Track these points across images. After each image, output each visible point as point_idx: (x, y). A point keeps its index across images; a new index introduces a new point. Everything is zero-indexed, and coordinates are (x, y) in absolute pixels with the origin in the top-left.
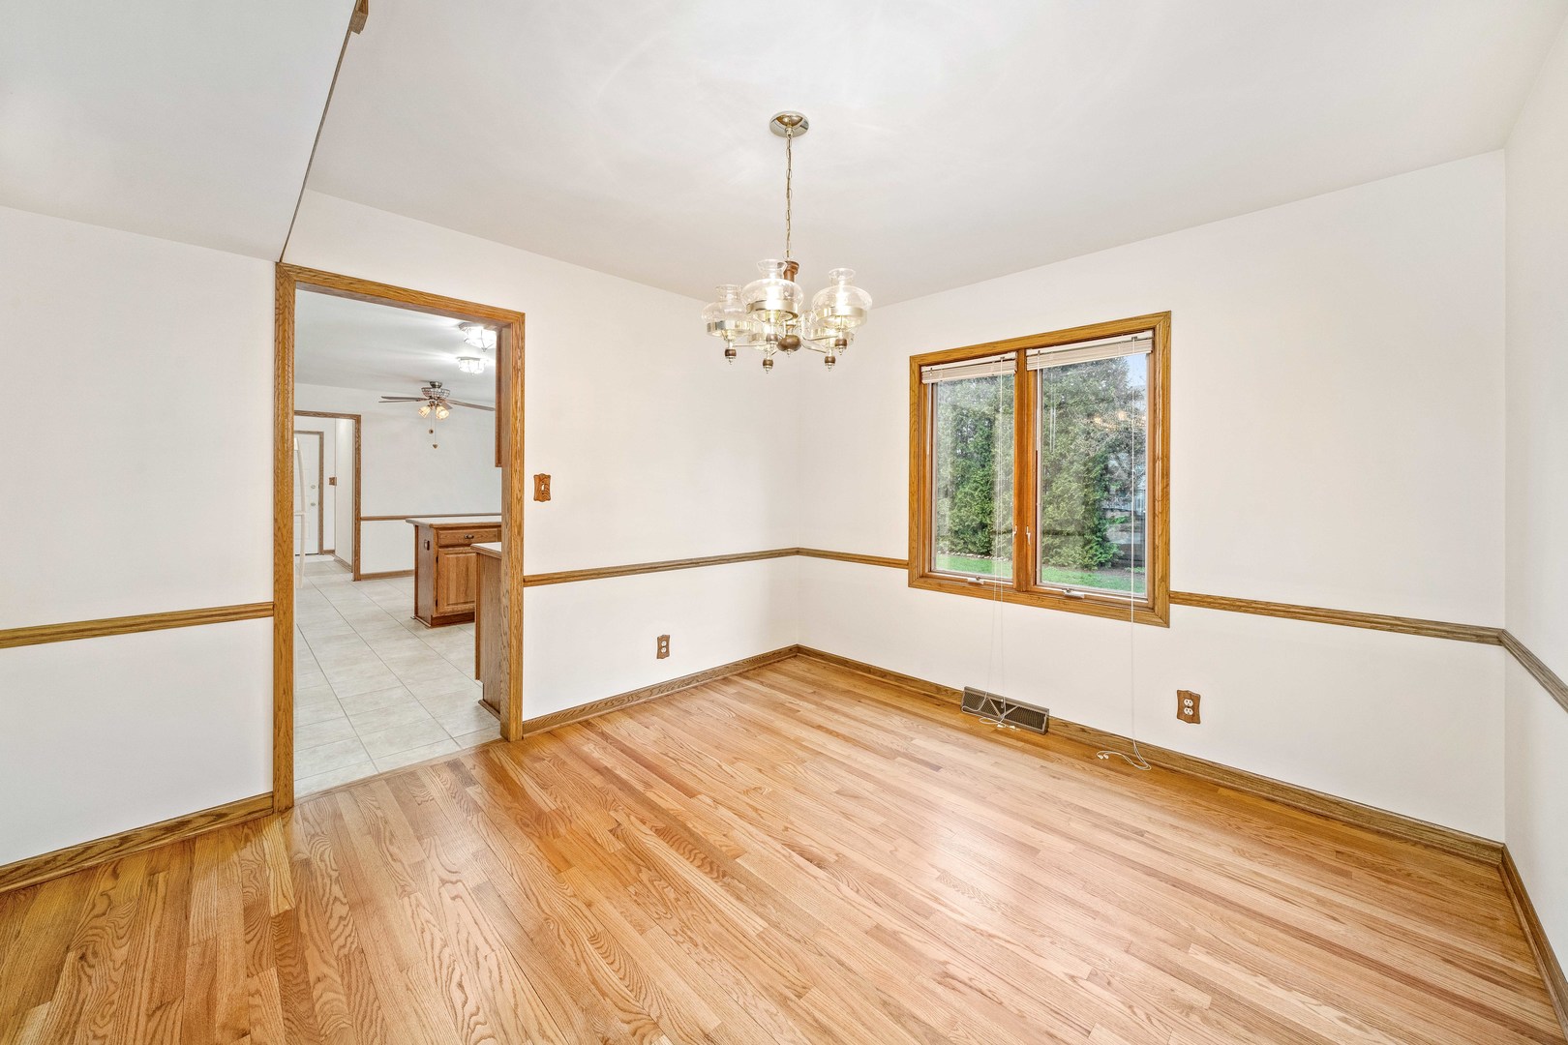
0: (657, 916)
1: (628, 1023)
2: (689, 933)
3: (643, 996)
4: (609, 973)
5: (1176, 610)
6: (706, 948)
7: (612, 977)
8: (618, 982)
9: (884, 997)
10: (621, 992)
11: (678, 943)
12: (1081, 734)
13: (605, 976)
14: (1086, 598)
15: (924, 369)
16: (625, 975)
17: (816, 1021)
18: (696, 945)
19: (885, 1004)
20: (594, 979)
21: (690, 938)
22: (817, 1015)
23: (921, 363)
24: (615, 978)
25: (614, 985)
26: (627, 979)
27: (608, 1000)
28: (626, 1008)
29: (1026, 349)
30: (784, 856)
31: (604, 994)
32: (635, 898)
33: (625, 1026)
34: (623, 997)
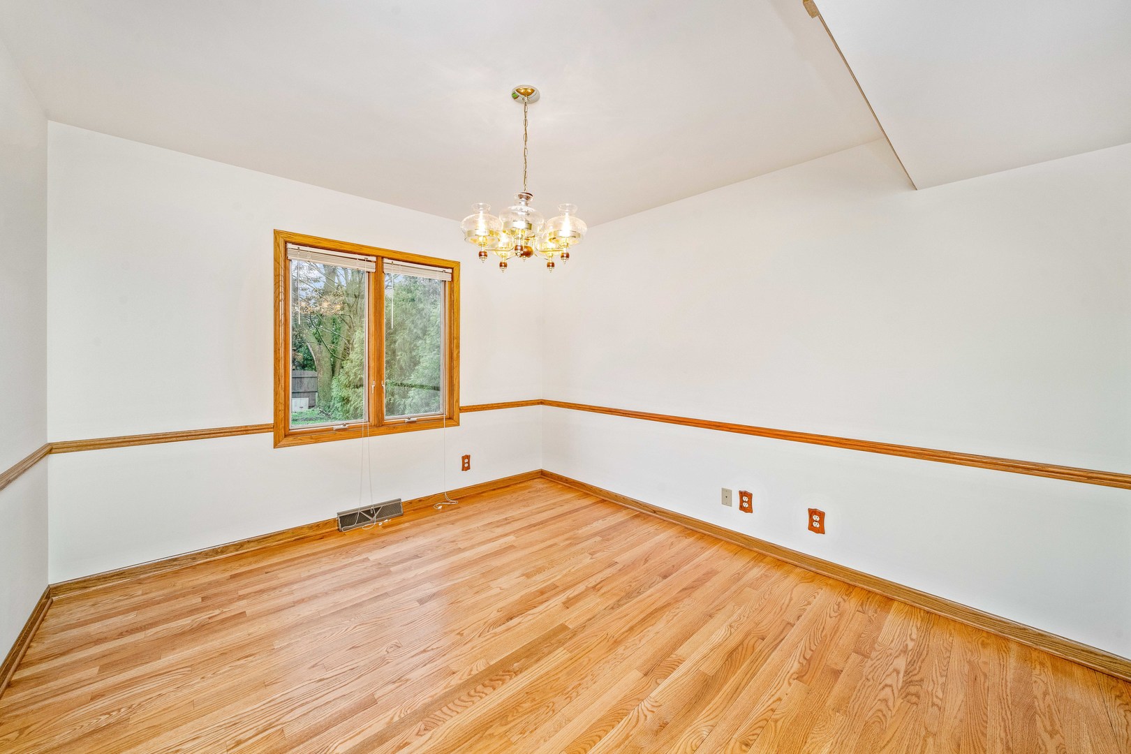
0: (551, 712)
1: (646, 716)
2: (569, 689)
3: (625, 711)
4: (609, 737)
5: (463, 417)
6: (583, 679)
7: (612, 735)
8: (615, 730)
9: (610, 607)
10: (624, 725)
11: (577, 696)
12: (420, 503)
13: (611, 740)
14: (418, 421)
15: (290, 246)
16: (610, 725)
17: (627, 631)
18: (580, 684)
19: (612, 608)
20: (616, 747)
21: (573, 689)
22: (622, 631)
23: (288, 239)
24: (612, 732)
25: (620, 731)
26: (613, 723)
27: (631, 733)
28: (635, 720)
29: (383, 258)
30: (493, 637)
31: (627, 737)
32: (527, 733)
33: (648, 718)
34: (628, 724)
